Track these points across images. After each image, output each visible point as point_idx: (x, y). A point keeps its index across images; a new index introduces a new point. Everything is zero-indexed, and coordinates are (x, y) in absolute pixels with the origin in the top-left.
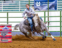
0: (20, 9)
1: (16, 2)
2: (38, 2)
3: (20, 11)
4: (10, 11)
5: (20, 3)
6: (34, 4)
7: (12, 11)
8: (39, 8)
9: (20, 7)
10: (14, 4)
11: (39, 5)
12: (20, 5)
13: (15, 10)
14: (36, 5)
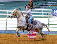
0: (42, 15)
1: (40, 10)
2: (55, 10)
3: (42, 17)
4: (35, 16)
5: (42, 11)
6: (52, 11)
7: (37, 16)
8: (56, 14)
9: (42, 14)
10: (38, 12)
11: (56, 13)
12: (42, 12)
13: (39, 16)
14: (53, 13)
